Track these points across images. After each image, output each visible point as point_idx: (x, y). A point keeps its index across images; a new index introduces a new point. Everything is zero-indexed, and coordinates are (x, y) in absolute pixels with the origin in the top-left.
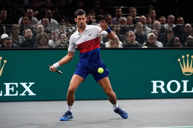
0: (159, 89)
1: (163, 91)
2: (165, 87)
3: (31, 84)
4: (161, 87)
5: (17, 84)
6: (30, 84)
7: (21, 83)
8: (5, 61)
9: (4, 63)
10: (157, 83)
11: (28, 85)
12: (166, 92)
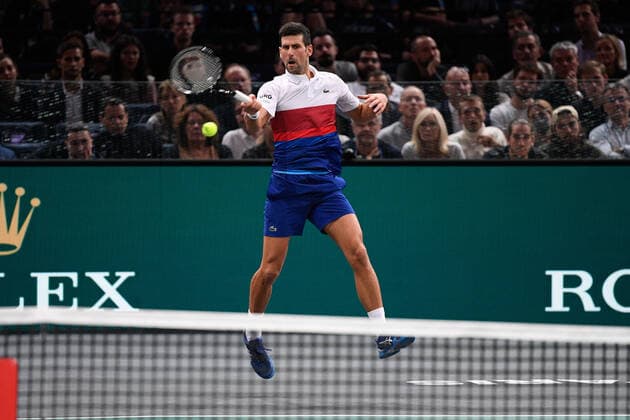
0: (571, 300)
1: (589, 305)
2: (596, 292)
3: (123, 276)
4: (581, 292)
5: (74, 276)
6: (118, 278)
7: (88, 274)
8: (36, 202)
9: (31, 207)
10: (566, 278)
11: (112, 280)
12: (598, 309)
